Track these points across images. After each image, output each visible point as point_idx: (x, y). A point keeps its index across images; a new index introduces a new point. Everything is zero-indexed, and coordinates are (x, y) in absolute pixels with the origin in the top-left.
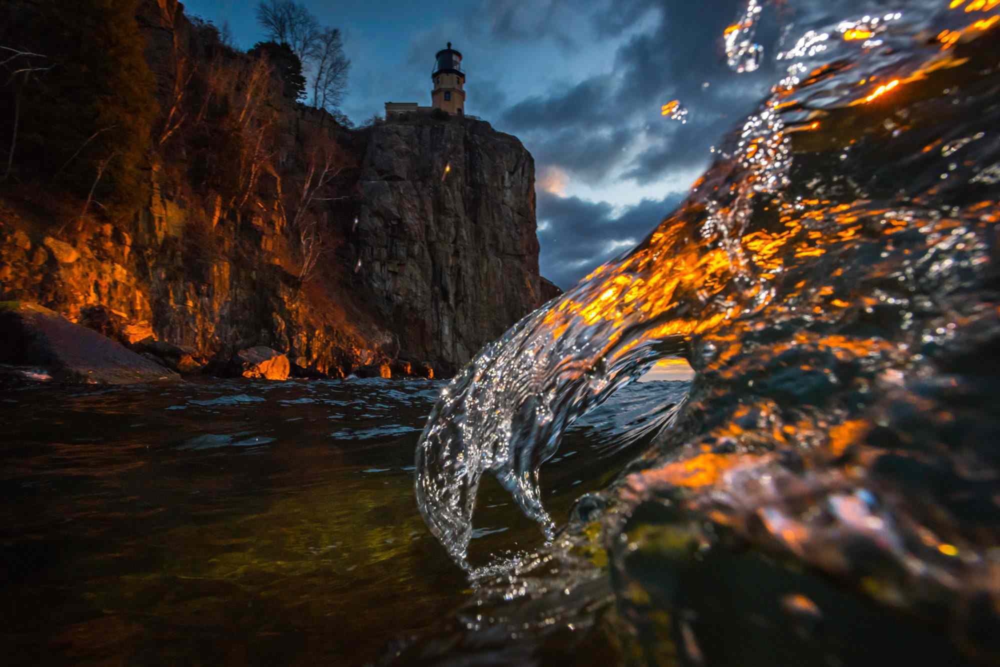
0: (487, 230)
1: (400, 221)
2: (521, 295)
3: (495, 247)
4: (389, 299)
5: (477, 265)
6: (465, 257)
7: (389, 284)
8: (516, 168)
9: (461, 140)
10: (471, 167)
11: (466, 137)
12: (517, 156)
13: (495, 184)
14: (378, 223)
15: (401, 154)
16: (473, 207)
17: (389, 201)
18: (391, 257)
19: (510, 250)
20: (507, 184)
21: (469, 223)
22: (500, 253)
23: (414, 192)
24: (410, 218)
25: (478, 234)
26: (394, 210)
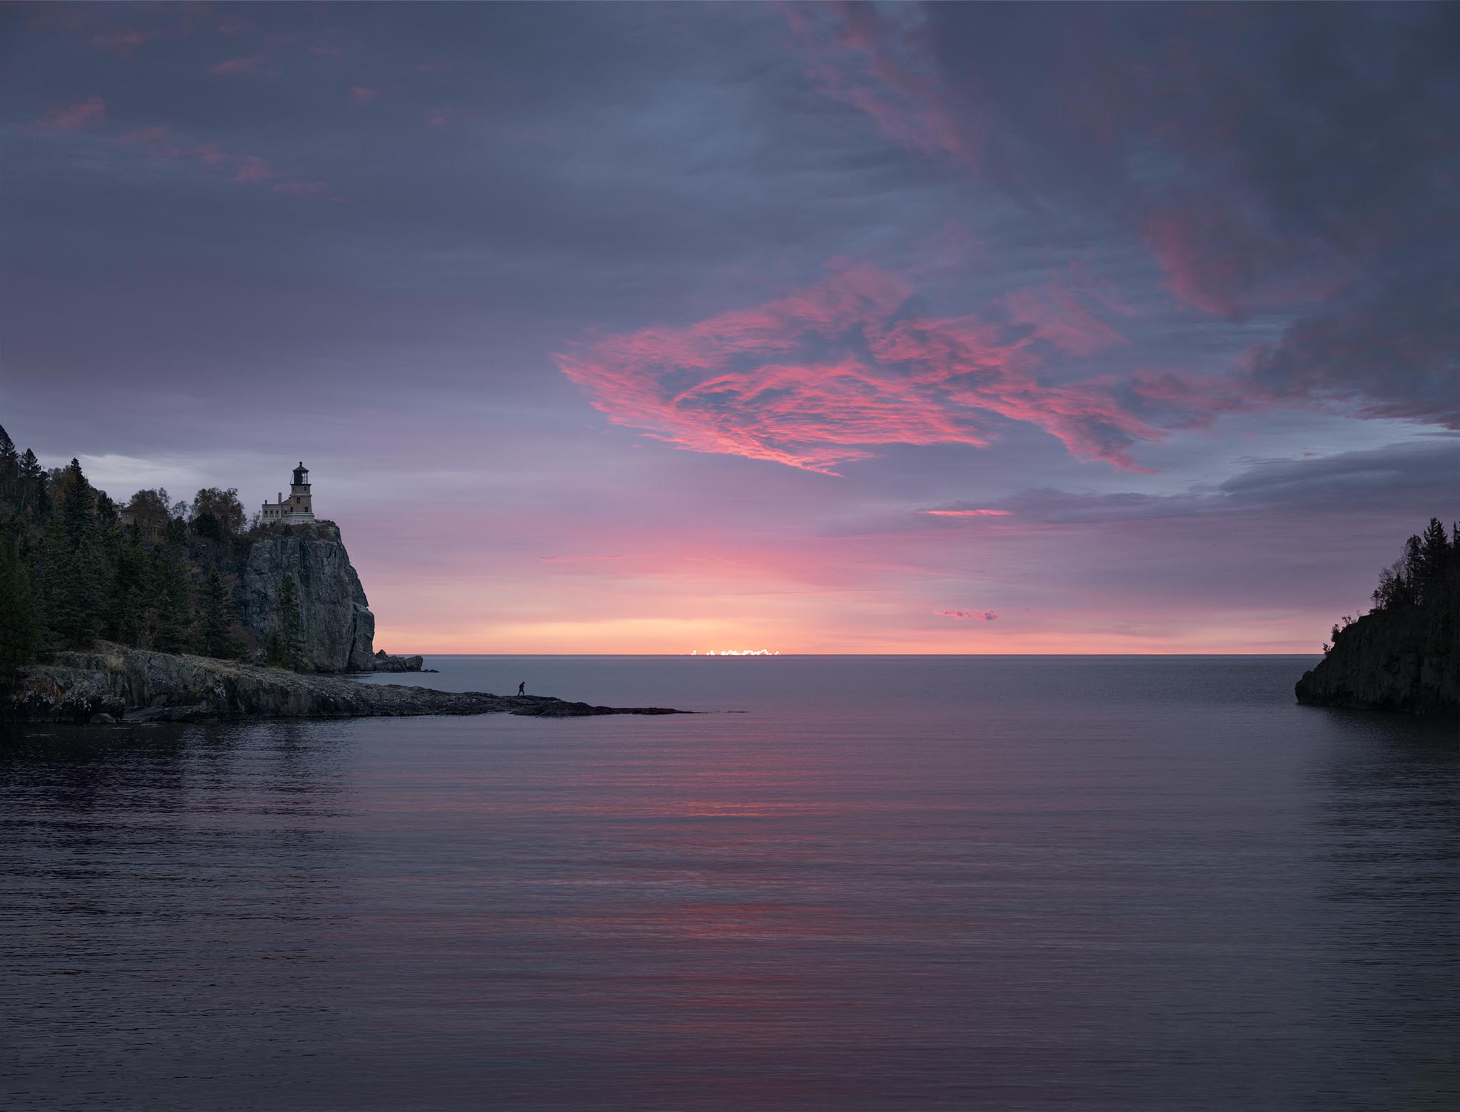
0: (313, 591)
1: (265, 594)
2: (335, 624)
3: (319, 598)
4: (262, 631)
5: (308, 610)
6: (301, 607)
7: (262, 625)
8: (330, 555)
9: (298, 546)
10: (303, 558)
11: (301, 542)
12: (330, 549)
13: (317, 566)
14: (255, 596)
15: (265, 561)
16: (306, 579)
17: (259, 585)
18: (261, 612)
19: (328, 600)
20: (326, 563)
21: (304, 588)
22: (323, 603)
23: (272, 579)
24: (271, 593)
25: (308, 594)
26: (262, 589)
